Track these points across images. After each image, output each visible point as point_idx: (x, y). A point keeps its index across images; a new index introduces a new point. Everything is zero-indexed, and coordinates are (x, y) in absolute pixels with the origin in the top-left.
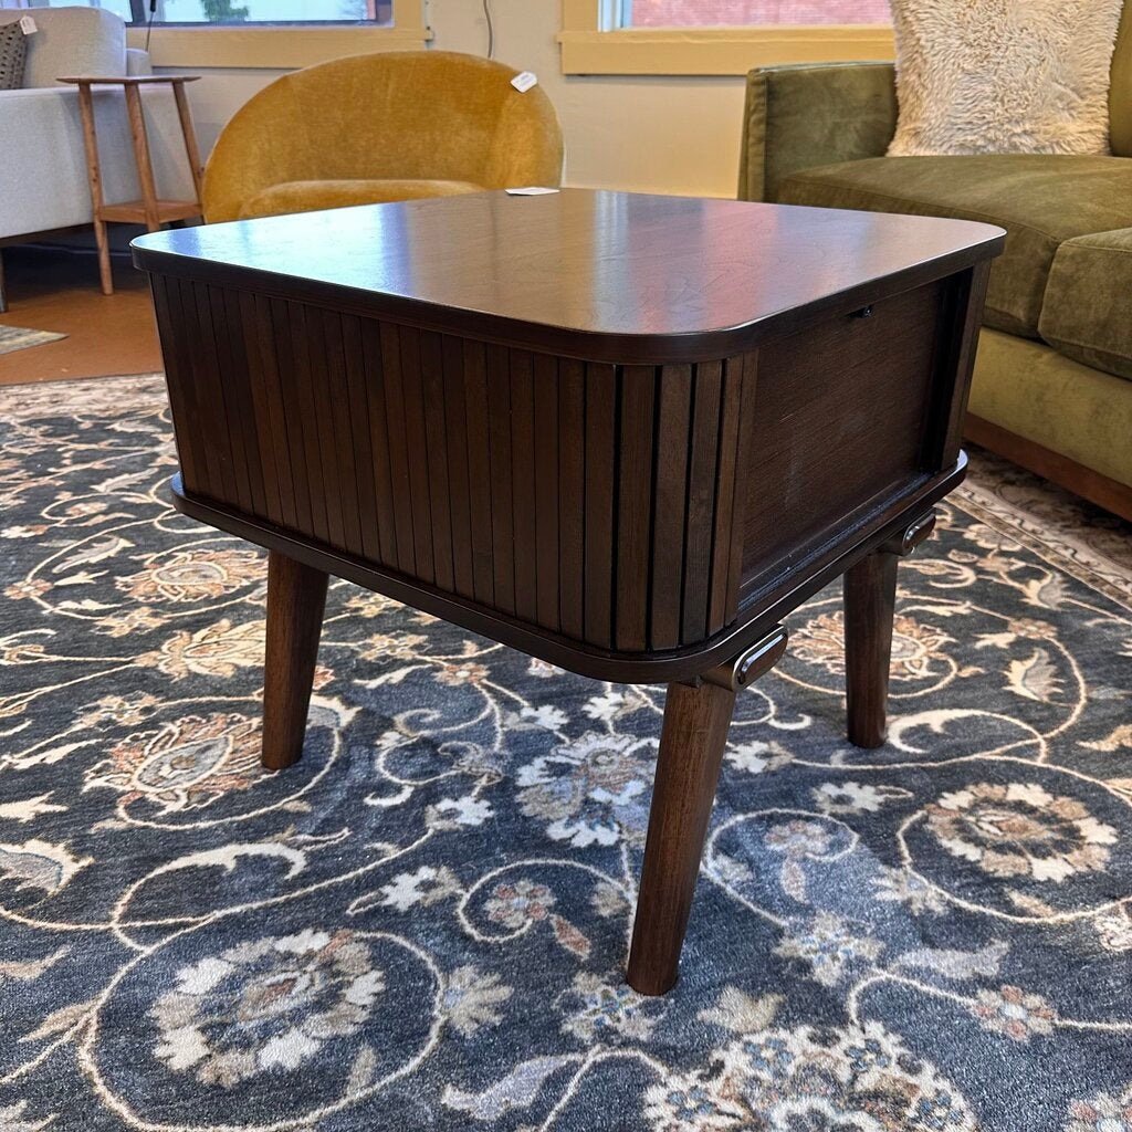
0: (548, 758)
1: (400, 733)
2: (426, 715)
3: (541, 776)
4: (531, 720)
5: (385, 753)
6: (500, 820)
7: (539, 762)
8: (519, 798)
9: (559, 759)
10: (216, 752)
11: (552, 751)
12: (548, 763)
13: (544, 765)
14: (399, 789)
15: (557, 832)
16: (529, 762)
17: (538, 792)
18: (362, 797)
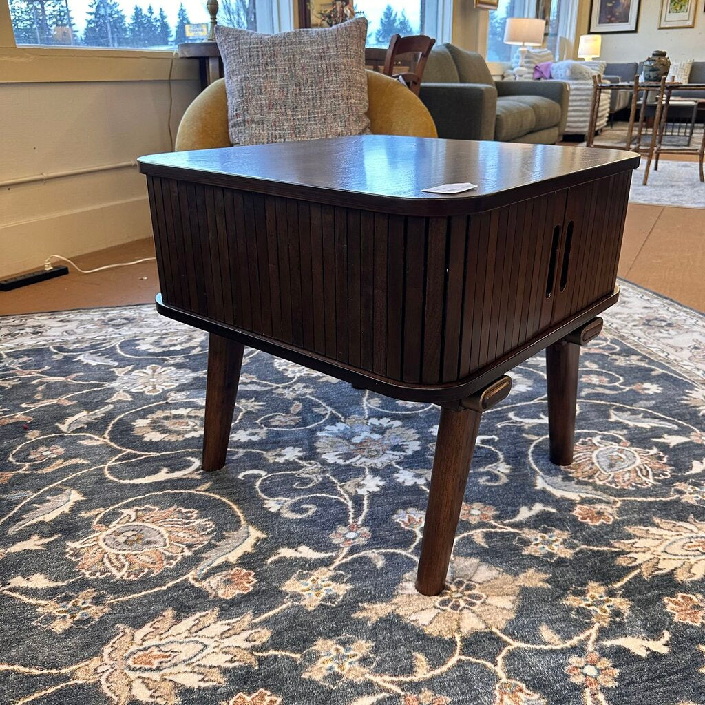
0: (404, 454)
1: (499, 471)
2: (488, 481)
3: (407, 445)
4: (419, 476)
5: (501, 460)
6: (426, 428)
7: (409, 452)
8: (417, 436)
9: (399, 453)
10: (605, 464)
11: (402, 457)
12: (404, 452)
13: (406, 450)
14: (483, 442)
15: (397, 423)
16: (415, 452)
17: (409, 438)
18: (500, 439)
